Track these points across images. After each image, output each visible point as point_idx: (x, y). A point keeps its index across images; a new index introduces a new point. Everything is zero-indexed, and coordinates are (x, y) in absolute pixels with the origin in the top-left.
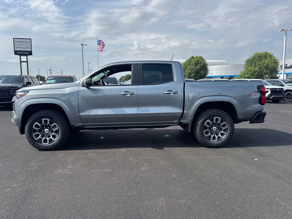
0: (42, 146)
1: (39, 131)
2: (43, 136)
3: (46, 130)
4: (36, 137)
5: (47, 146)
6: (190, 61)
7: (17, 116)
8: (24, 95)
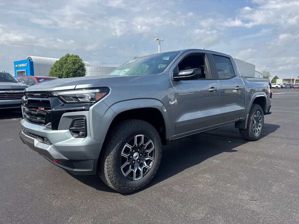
0: (135, 184)
1: (129, 158)
2: (133, 167)
3: (135, 154)
4: (125, 172)
6: (66, 60)
7: (94, 138)
8: (104, 94)
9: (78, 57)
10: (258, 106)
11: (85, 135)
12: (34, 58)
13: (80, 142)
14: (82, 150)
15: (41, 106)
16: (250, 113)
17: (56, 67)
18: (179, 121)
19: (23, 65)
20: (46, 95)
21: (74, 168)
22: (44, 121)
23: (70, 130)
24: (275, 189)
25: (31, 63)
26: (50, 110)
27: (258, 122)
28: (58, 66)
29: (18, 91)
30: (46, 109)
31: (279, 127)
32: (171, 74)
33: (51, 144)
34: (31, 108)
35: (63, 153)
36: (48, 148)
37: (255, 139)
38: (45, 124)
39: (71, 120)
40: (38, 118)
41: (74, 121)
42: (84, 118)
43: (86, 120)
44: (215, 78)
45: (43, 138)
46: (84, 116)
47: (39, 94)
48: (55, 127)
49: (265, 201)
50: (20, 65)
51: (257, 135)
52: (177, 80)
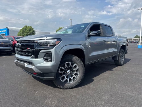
0: (69, 85)
1: (64, 73)
2: (67, 77)
3: (68, 71)
4: (62, 80)
5: (73, 84)
7: (55, 62)
8: (59, 42)
9: (32, 27)
10: (122, 50)
11: (51, 61)
12: (9, 28)
13: (49, 64)
14: (50, 68)
15: (29, 47)
16: (120, 53)
17: (21, 32)
18: (91, 55)
19: (4, 31)
20: (31, 42)
21: (44, 77)
22: (30, 55)
23: (44, 59)
24: (136, 86)
25: (8, 30)
26: (34, 49)
27: (122, 57)
28: (22, 31)
29: (5, 43)
30: (31, 49)
31: (130, 59)
32: (87, 33)
33: (34, 65)
34: (22, 48)
35: (40, 70)
36: (33, 67)
37: (121, 65)
38: (31, 56)
39: (44, 54)
40: (27, 53)
41: (46, 54)
42: (51, 53)
43: (52, 54)
44: (105, 36)
45: (29, 63)
46: (51, 52)
47: (27, 42)
48: (36, 57)
49: (134, 91)
50: (2, 31)
51: (122, 63)
52: (89, 36)
